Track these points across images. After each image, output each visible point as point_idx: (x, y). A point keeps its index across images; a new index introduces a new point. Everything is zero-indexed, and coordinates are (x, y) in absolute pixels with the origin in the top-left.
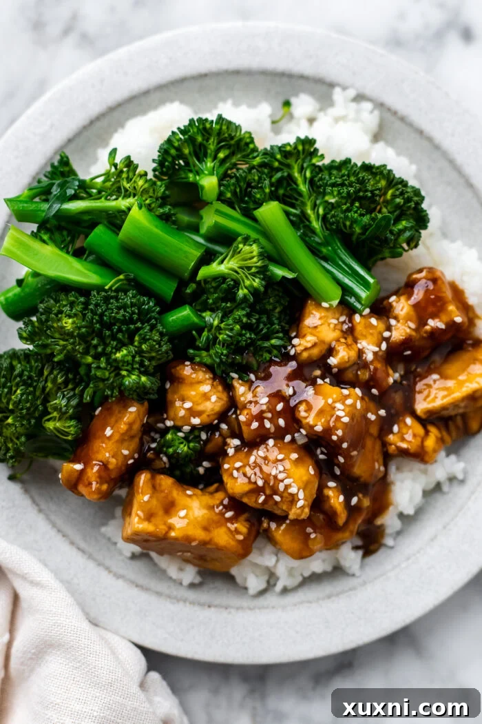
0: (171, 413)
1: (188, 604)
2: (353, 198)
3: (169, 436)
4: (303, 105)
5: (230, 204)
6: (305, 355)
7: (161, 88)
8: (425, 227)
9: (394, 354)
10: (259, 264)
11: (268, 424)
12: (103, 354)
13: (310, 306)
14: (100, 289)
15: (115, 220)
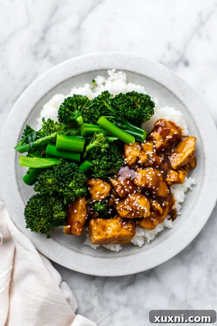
0: (94, 197)
1: (121, 257)
2: (127, 106)
3: (96, 205)
4: (99, 80)
5: (88, 122)
6: (130, 163)
7: (50, 91)
8: (154, 107)
9: (159, 152)
10: (105, 139)
11: (126, 190)
12: (65, 186)
13: (126, 146)
14: (56, 165)
15: (53, 141)
